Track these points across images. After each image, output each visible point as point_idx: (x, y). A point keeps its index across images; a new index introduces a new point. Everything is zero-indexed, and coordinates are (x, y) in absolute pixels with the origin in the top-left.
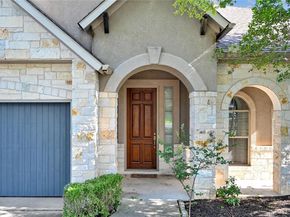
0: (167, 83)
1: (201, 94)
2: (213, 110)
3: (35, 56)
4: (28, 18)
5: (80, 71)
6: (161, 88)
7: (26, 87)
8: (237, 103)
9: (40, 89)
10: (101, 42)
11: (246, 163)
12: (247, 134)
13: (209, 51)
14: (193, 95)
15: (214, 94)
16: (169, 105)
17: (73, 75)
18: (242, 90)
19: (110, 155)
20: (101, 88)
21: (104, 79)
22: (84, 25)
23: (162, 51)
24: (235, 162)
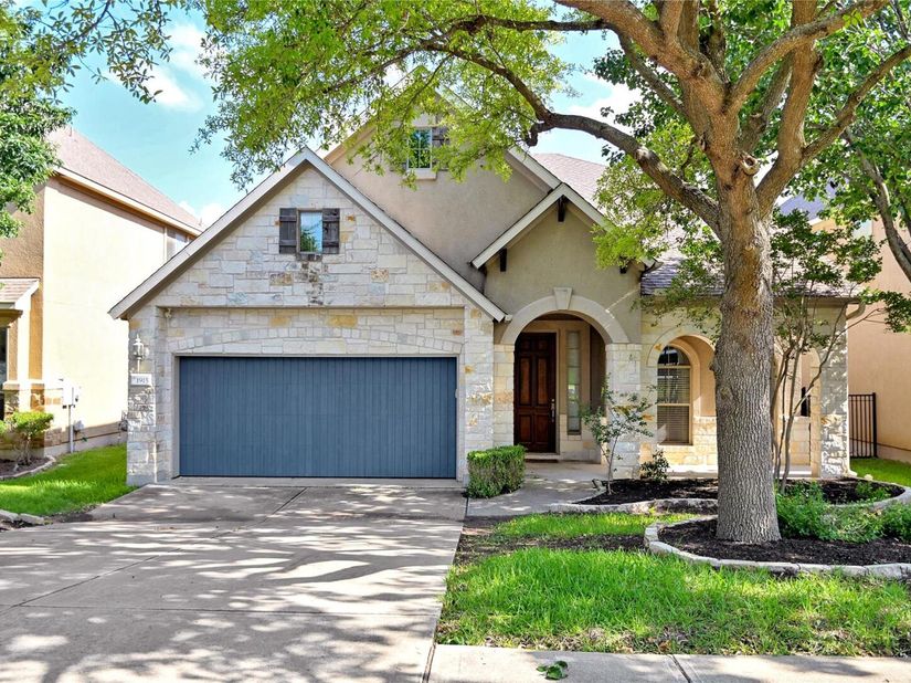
0: (570, 324)
1: (622, 347)
2: (636, 367)
3: (420, 302)
4: (412, 257)
5: (475, 320)
6: (563, 333)
7: (403, 339)
8: (669, 358)
9: (420, 341)
10: (496, 282)
11: (687, 442)
12: (688, 401)
13: (632, 293)
14: (611, 349)
15: (637, 347)
16: (574, 356)
17: (466, 326)
18: (681, 338)
19: (506, 423)
20: (497, 341)
21: (500, 328)
22: (478, 263)
23: (573, 293)
24: (670, 440)
